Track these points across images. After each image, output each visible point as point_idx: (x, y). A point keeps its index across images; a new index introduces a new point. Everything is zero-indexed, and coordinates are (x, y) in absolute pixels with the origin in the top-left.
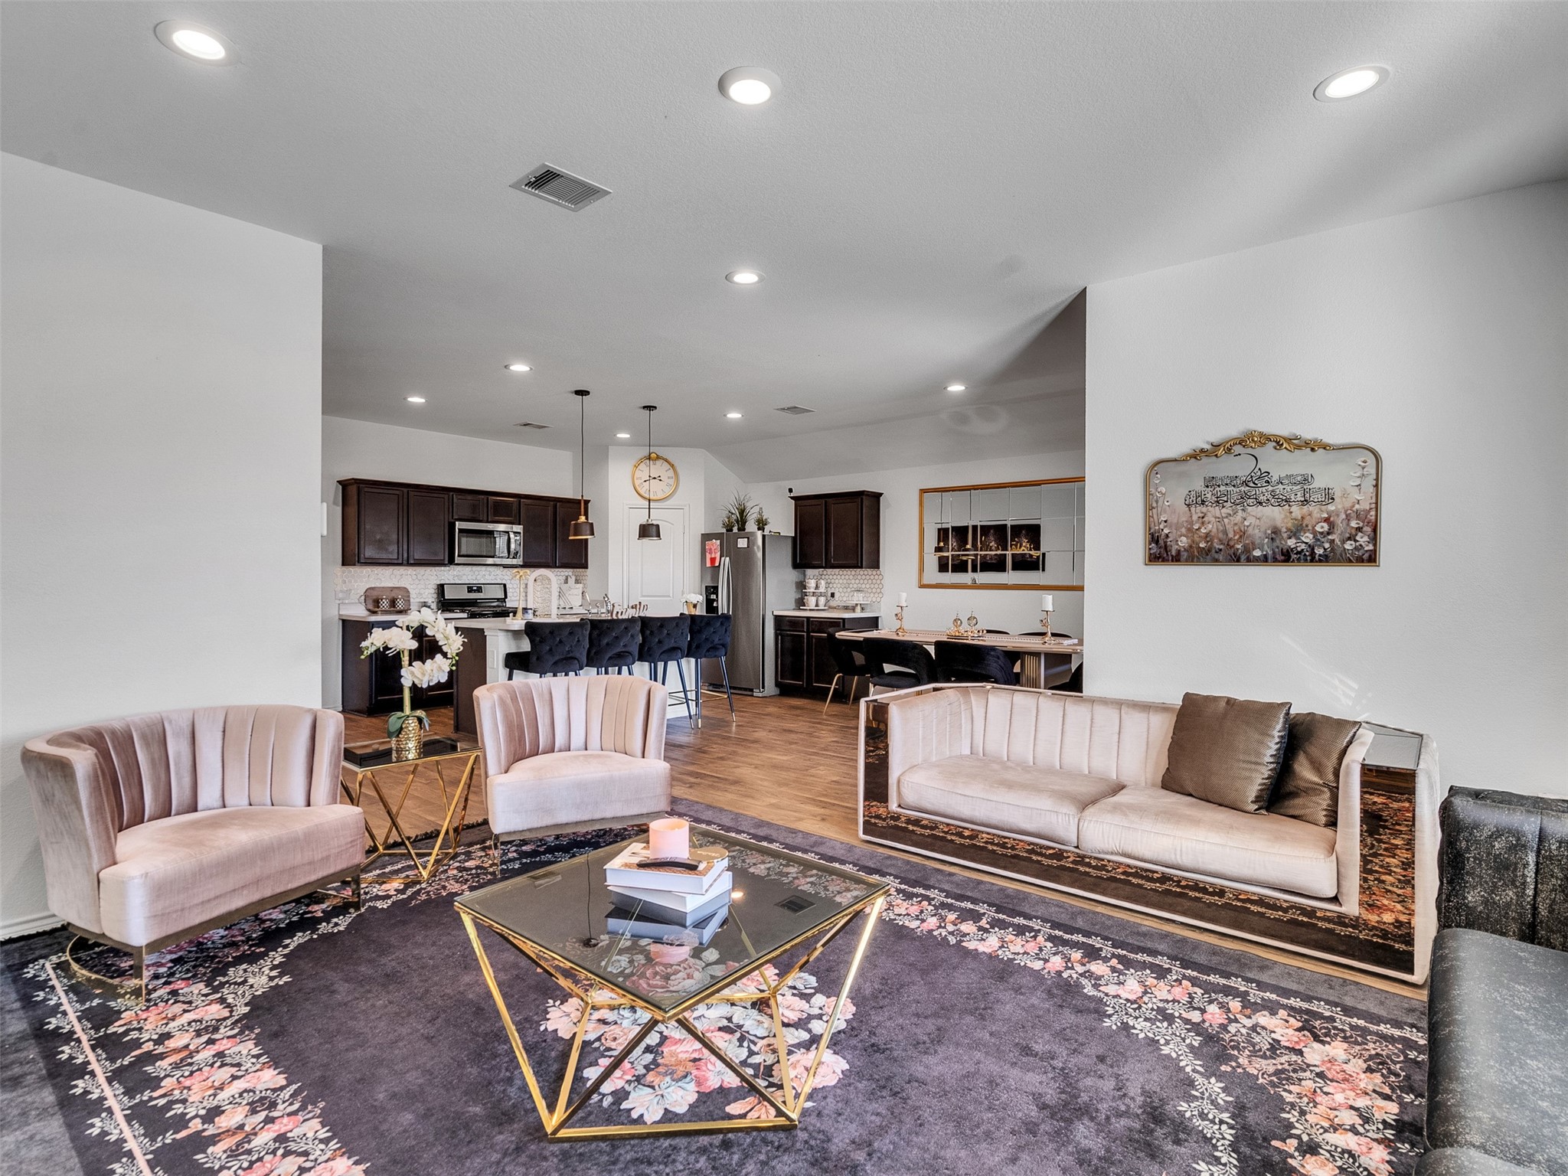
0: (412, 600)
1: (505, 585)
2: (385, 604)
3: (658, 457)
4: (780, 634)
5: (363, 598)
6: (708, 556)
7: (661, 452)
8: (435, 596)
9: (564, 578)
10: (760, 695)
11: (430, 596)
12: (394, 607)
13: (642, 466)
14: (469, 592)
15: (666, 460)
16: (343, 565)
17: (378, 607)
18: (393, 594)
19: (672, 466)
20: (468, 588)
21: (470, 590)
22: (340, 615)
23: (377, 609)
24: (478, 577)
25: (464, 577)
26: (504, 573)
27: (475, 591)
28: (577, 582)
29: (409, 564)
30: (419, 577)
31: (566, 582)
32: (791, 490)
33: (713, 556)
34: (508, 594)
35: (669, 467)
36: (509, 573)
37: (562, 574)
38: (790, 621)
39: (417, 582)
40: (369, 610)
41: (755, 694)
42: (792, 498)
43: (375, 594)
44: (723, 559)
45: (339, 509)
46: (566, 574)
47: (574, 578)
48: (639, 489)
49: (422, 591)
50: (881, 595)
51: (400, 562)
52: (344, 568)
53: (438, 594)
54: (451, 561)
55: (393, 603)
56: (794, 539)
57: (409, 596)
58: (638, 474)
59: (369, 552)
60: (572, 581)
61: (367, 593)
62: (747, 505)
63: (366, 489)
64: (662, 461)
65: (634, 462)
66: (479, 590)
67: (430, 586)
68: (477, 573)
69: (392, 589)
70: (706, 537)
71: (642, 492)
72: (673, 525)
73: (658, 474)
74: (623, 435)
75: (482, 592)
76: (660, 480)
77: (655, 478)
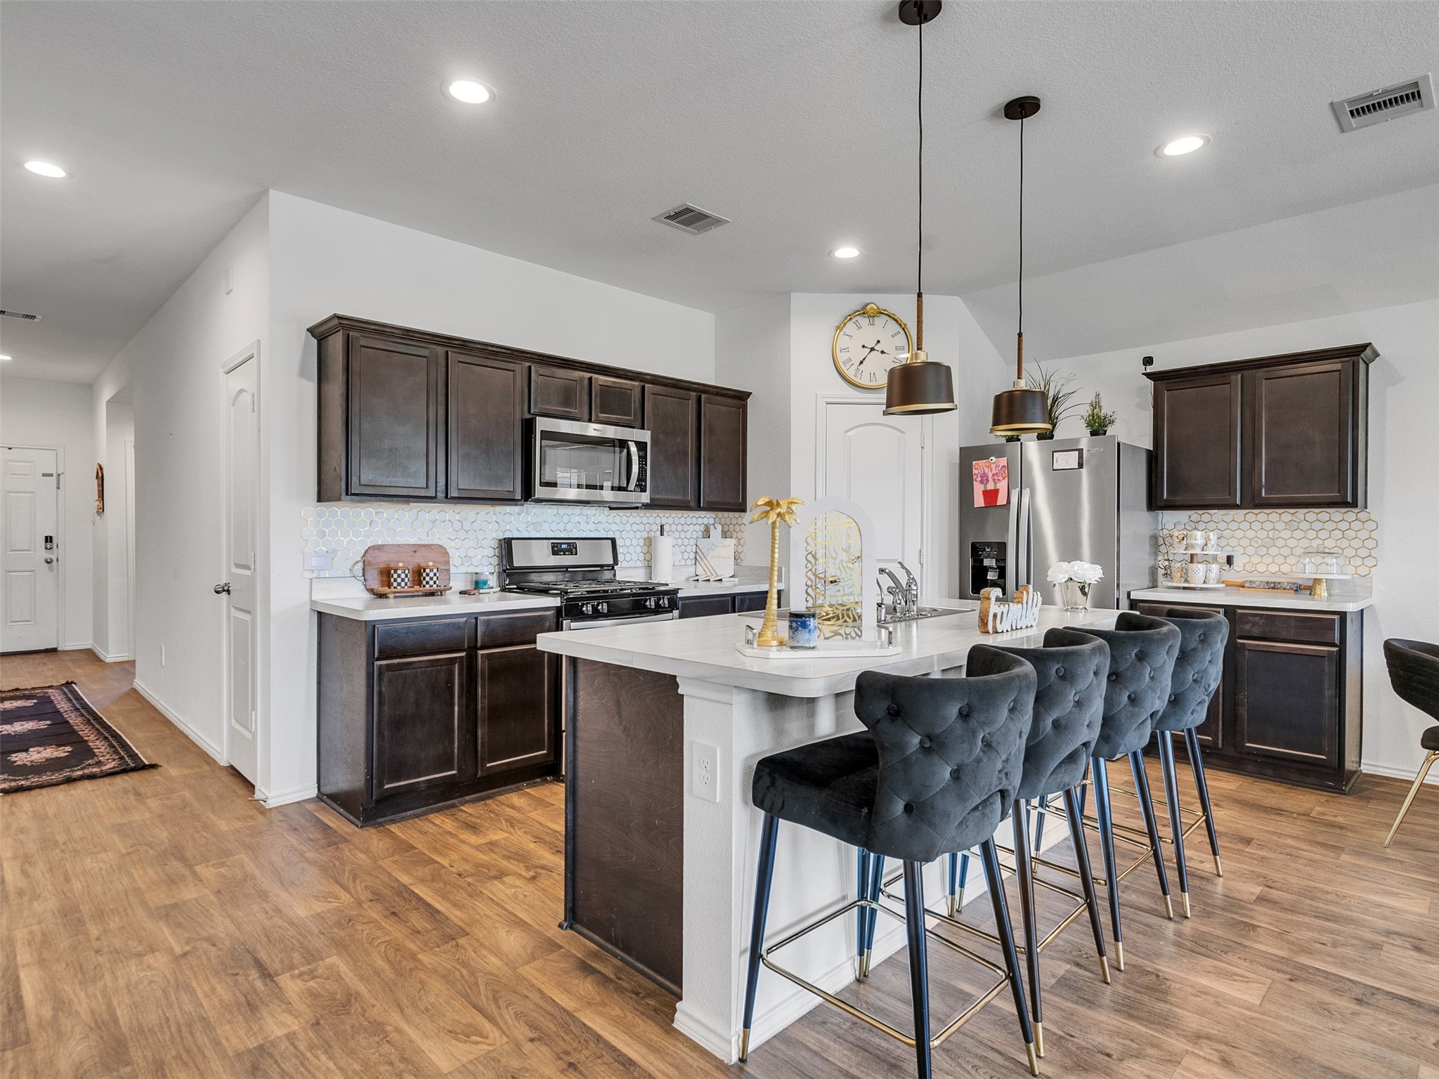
0: (453, 570)
1: (613, 541)
2: (402, 580)
3: (880, 313)
5: (360, 565)
6: (978, 489)
7: (883, 301)
8: (495, 561)
9: (702, 528)
11: (485, 561)
12: (420, 584)
13: (850, 328)
14: (555, 553)
15: (893, 317)
16: (319, 500)
17: (389, 585)
18: (419, 560)
19: (905, 326)
20: (554, 546)
21: (556, 550)
22: (313, 602)
23: (386, 590)
24: (569, 527)
25: (545, 526)
26: (610, 519)
27: (564, 552)
28: (725, 535)
29: (448, 498)
30: (467, 525)
31: (707, 533)
32: (1148, 361)
33: (990, 486)
34: (620, 557)
35: (898, 328)
36: (618, 519)
37: (700, 521)
39: (462, 535)
40: (371, 591)
42: (1149, 375)
43: (383, 559)
44: (1015, 491)
45: (312, 387)
47: (719, 528)
48: (857, 380)
49: (471, 553)
50: (1370, 562)
51: (431, 493)
52: (323, 507)
53: (500, 557)
54: (528, 494)
55: (418, 575)
56: (1153, 456)
57: (448, 562)
58: (843, 342)
59: (367, 474)
60: (716, 533)
61: (368, 558)
63: (363, 342)
64: (885, 318)
65: (836, 321)
66: (572, 550)
67: (484, 543)
68: (566, 519)
69: (416, 548)
70: (972, 454)
71: (850, 374)
72: (903, 432)
73: (878, 342)
74: (847, 252)
75: (576, 554)
76: (882, 352)
77: (872, 349)
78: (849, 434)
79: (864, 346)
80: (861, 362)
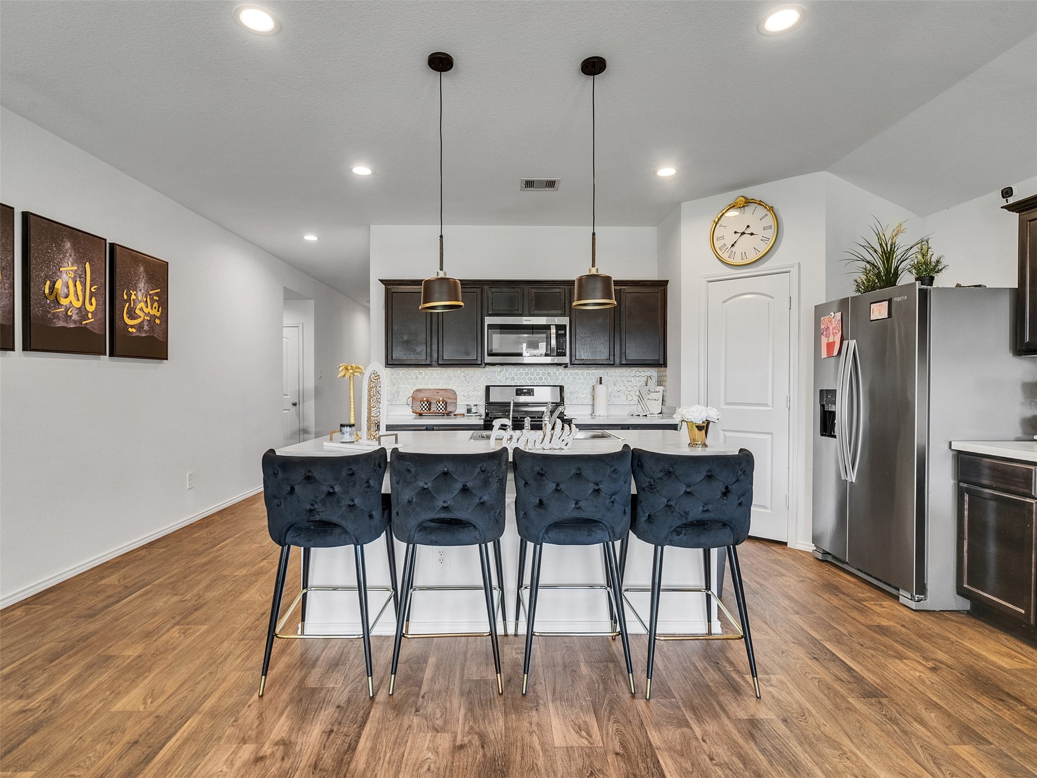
1: (561, 387)
3: (750, 202)
4: (968, 491)
5: (411, 401)
6: (824, 341)
7: (751, 192)
10: (913, 605)
14: (517, 395)
15: (760, 203)
18: (442, 396)
19: (771, 209)
20: (517, 390)
21: (519, 393)
27: (525, 394)
31: (646, 384)
32: (1007, 193)
33: (831, 340)
34: (566, 398)
35: (765, 211)
37: (643, 374)
38: (993, 468)
39: (463, 384)
41: (902, 600)
42: (1010, 208)
43: (422, 396)
44: (845, 343)
46: (649, 374)
48: (731, 261)
53: (486, 397)
56: (1017, 295)
57: (457, 399)
58: (720, 231)
60: (652, 383)
61: (415, 396)
62: (899, 240)
63: (393, 290)
64: (754, 206)
66: (530, 392)
69: (437, 391)
70: (820, 311)
71: (725, 256)
72: (772, 298)
73: (748, 226)
74: (667, 171)
75: (533, 395)
76: (752, 234)
77: (743, 233)
78: (727, 303)
79: (736, 232)
80: (733, 245)
